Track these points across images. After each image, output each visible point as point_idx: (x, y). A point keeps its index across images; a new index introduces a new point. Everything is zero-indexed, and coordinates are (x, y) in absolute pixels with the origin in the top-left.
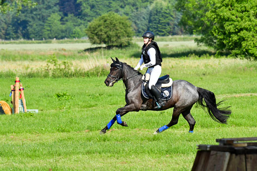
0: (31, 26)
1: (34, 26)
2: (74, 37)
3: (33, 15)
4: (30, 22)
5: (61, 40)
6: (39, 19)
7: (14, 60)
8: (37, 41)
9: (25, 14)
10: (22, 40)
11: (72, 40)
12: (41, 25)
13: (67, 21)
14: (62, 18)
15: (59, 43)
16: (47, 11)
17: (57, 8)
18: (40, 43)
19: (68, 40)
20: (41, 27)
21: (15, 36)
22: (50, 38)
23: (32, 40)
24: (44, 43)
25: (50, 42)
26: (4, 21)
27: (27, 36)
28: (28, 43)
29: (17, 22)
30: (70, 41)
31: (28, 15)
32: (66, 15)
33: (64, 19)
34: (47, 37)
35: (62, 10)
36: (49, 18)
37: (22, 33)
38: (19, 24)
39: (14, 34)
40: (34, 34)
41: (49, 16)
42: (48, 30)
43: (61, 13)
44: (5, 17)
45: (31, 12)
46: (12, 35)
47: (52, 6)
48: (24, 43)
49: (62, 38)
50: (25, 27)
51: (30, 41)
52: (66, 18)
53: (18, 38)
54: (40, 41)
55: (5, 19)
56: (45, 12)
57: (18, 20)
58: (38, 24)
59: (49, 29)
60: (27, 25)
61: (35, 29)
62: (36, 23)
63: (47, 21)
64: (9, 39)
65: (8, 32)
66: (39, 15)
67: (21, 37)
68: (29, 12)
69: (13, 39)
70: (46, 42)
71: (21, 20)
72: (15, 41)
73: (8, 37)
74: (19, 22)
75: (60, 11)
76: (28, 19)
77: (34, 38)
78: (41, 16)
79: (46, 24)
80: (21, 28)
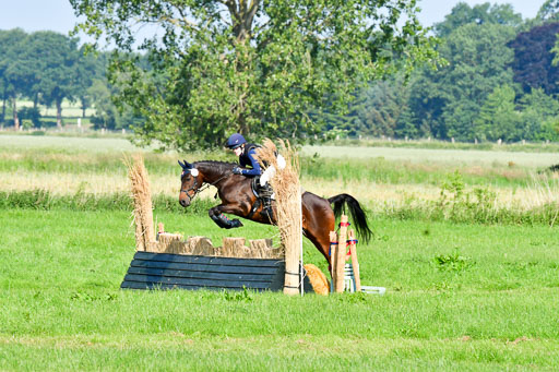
0: (452, 111)
1: (457, 111)
2: (543, 139)
3: (456, 87)
4: (450, 102)
5: (514, 145)
6: (470, 97)
7: (395, 182)
8: (461, 144)
9: (439, 84)
10: (429, 140)
11: (539, 145)
12: (472, 109)
13: (529, 103)
14: (518, 97)
15: (508, 150)
16: (487, 80)
17: (509, 74)
18: (467, 148)
19: (528, 144)
20: (472, 113)
21: (416, 130)
22: (490, 138)
23: (451, 141)
24: (475, 148)
25: (489, 148)
26: (395, 97)
27: (441, 133)
28: (441, 147)
29: (420, 101)
30: (532, 148)
31: (445, 87)
32: (527, 90)
33: (523, 100)
34: (484, 137)
35: (520, 78)
36: (490, 96)
37: (431, 125)
38: (427, 107)
39: (413, 125)
40: (455, 128)
41: (492, 91)
42: (487, 122)
43: (517, 85)
44: (395, 89)
45: (453, 80)
46: (410, 127)
47: (498, 68)
48: (433, 147)
49: (516, 139)
50: (438, 113)
51: (446, 143)
52: (527, 96)
53: (421, 134)
54: (467, 144)
55: (395, 94)
56: (483, 83)
57: (424, 97)
58: (466, 106)
59: (489, 118)
60: (443, 108)
61: (458, 118)
62: (462, 105)
63: (486, 102)
64: (402, 137)
65: (401, 121)
66: (470, 87)
67: (428, 133)
68: (449, 80)
69: (411, 137)
70: (481, 148)
71: (431, 97)
72: (414, 142)
73: (400, 132)
74: (425, 101)
75: (515, 80)
76: (445, 95)
77: (455, 136)
78: (473, 89)
79: (483, 108)
80: (429, 116)
